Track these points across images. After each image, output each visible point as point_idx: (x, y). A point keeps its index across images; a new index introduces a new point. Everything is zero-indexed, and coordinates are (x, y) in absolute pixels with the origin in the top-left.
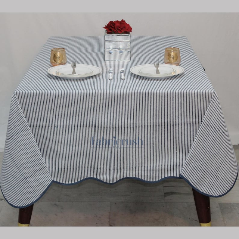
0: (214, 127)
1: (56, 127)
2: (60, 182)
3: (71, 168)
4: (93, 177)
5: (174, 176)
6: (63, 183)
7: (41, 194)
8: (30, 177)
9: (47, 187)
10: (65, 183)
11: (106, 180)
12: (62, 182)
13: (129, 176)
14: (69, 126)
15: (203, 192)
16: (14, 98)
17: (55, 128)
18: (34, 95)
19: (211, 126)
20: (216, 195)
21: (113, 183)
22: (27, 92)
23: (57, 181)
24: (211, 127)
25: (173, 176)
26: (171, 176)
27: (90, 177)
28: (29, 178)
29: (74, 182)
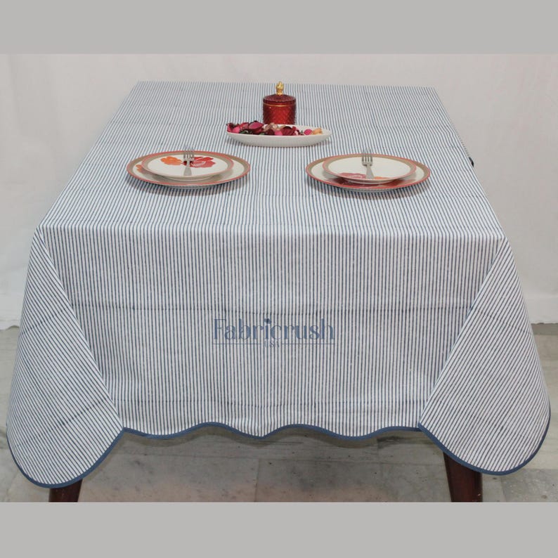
0: (499, 319)
1: (134, 309)
2: (142, 431)
3: (168, 400)
4: (217, 421)
5: (404, 425)
6: (150, 433)
7: (97, 459)
8: (72, 420)
9: (110, 444)
10: (153, 434)
11: (246, 429)
12: (146, 432)
13: (299, 423)
14: (164, 308)
15: (469, 462)
16: (36, 239)
17: (132, 310)
18: (84, 234)
19: (493, 316)
20: (499, 470)
21: (263, 436)
22: (69, 226)
23: (135, 429)
24: (494, 318)
25: (400, 425)
26: (397, 425)
27: (210, 421)
28: (69, 422)
29: (173, 433)
